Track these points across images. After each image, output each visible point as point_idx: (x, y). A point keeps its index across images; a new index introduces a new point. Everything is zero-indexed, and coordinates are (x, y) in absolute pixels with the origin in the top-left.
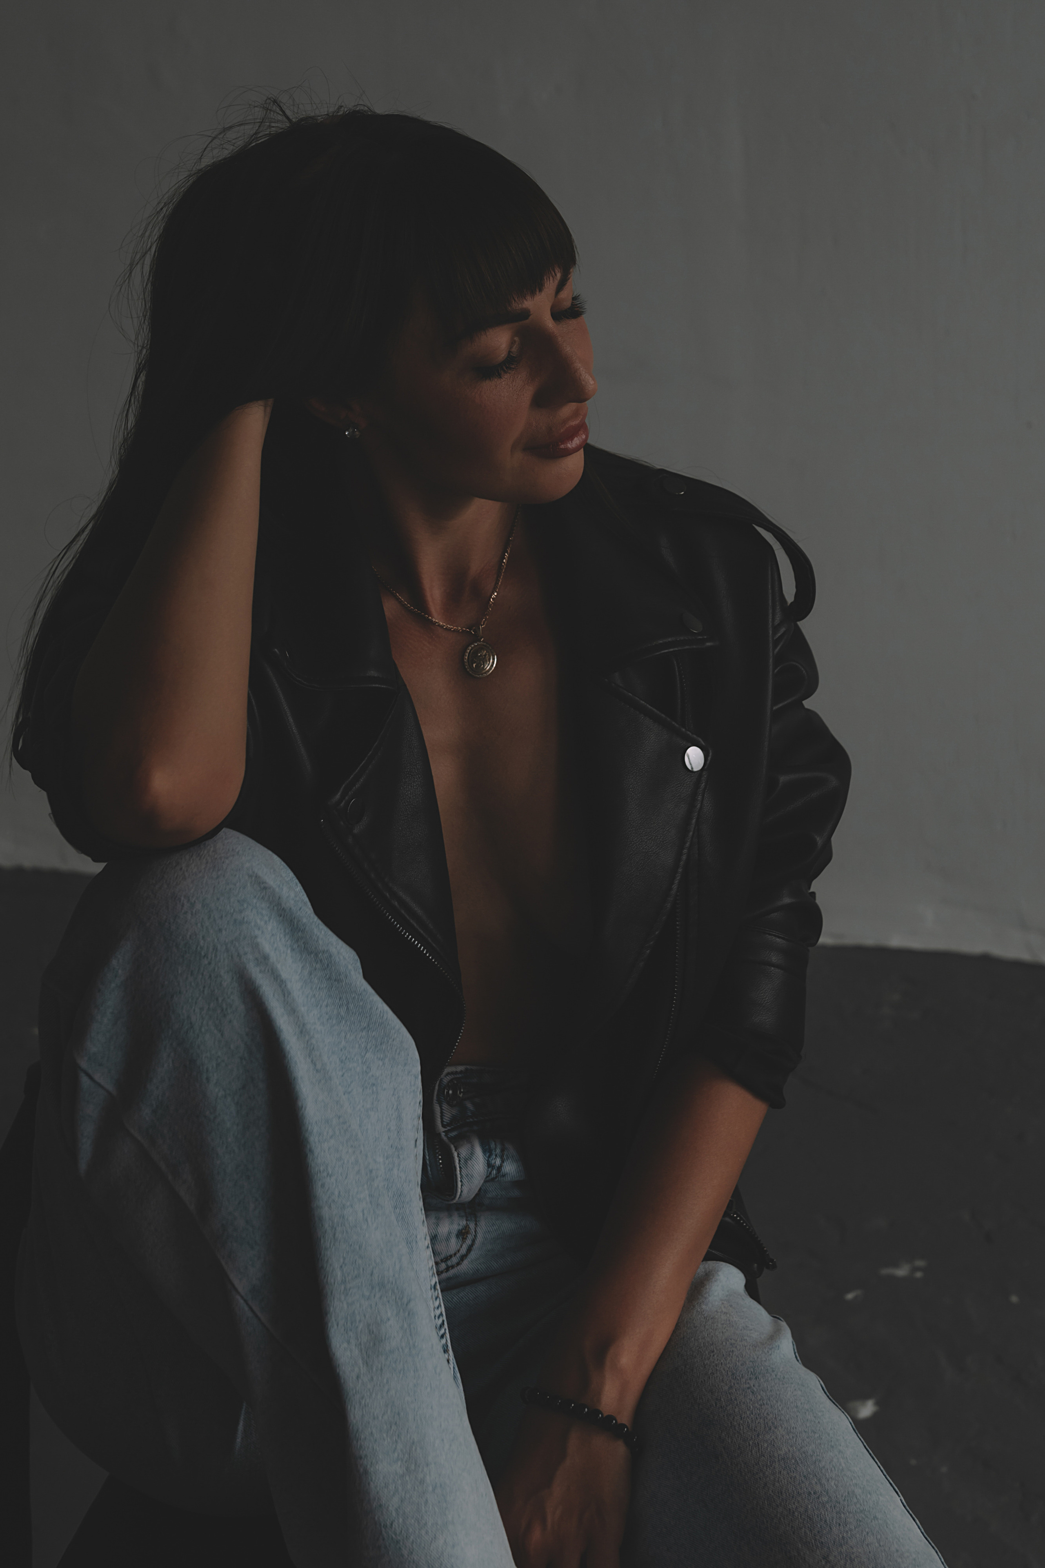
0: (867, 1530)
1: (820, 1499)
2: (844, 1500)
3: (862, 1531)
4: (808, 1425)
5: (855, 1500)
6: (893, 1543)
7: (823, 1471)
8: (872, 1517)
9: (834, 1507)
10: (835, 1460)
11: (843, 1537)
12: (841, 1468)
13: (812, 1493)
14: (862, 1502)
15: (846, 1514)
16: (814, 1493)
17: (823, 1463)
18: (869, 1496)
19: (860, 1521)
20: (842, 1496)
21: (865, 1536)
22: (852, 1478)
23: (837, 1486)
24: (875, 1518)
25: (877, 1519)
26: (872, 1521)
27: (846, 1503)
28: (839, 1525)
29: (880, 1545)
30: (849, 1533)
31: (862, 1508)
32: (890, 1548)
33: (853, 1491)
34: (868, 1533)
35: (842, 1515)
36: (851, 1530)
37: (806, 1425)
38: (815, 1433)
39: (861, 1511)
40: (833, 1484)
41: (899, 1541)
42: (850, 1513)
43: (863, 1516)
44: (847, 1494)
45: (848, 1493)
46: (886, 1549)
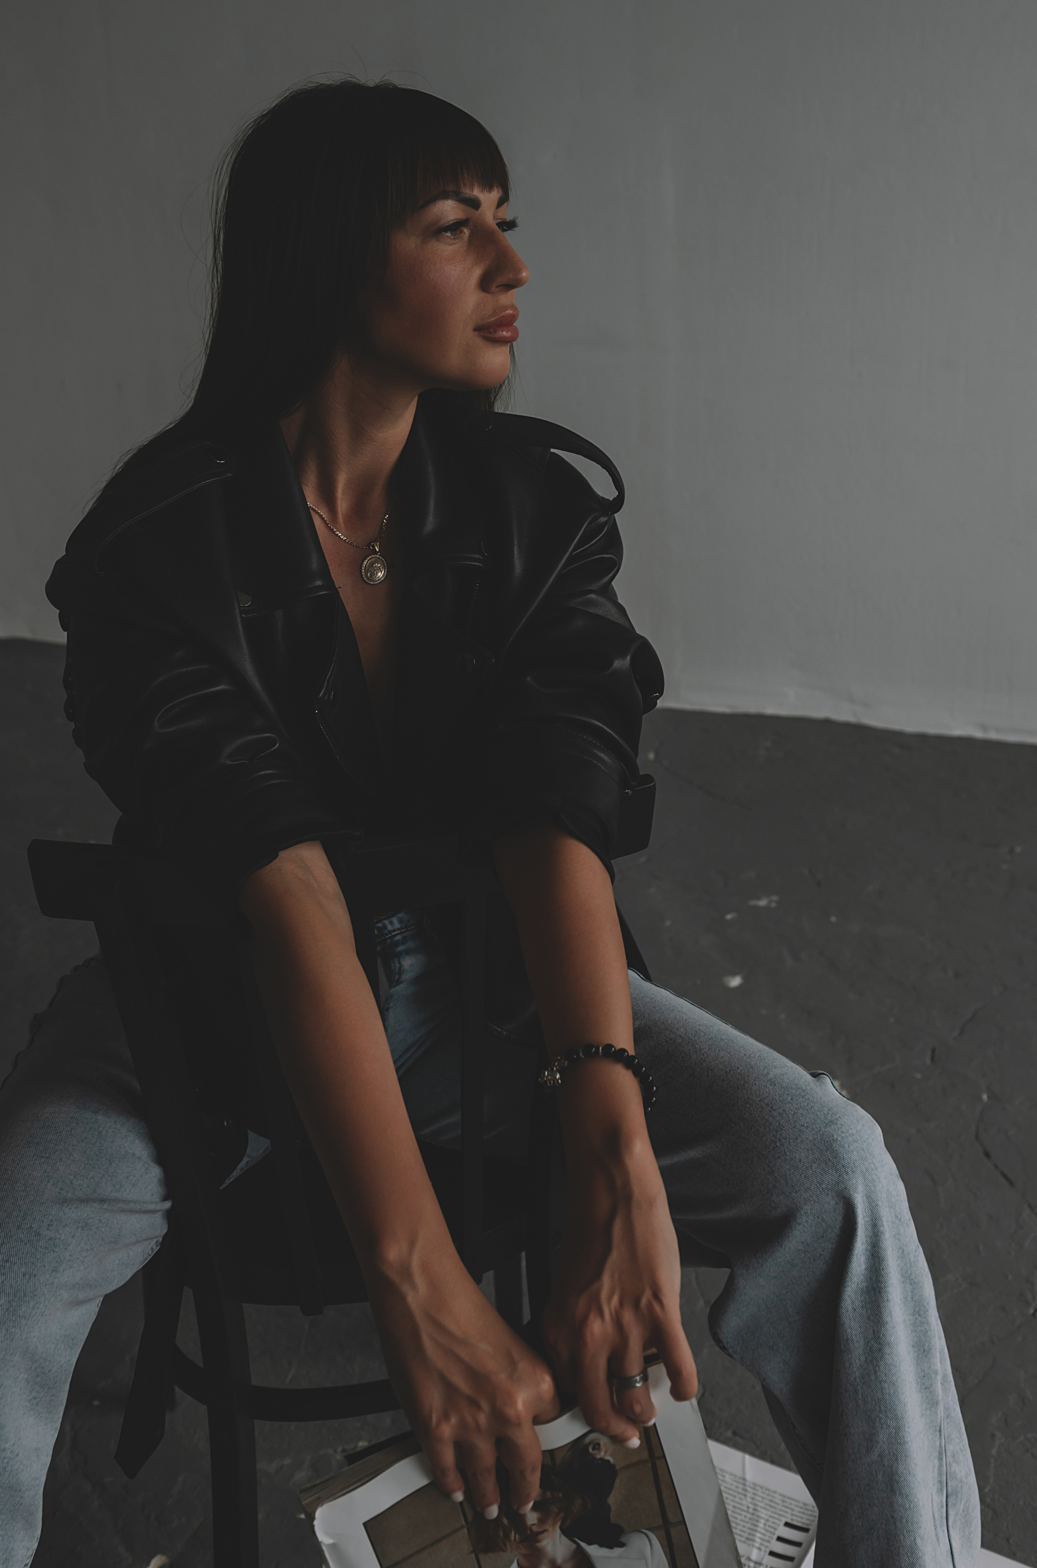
2: (695, 1036)
3: (715, 1051)
5: (703, 1034)
6: (740, 1051)
7: (672, 1025)
9: (689, 1043)
10: (678, 1017)
11: (701, 1059)
13: (669, 1040)
16: (670, 1040)
18: (712, 1028)
20: (692, 1035)
23: (686, 1030)
24: (721, 1040)
25: (724, 1040)
26: (720, 1043)
27: (696, 1038)
28: (696, 1052)
31: (709, 1037)
32: (739, 1055)
33: (699, 1029)
34: (719, 1051)
36: (706, 1052)
38: (655, 1007)
39: (710, 1039)
40: (682, 1030)
41: (744, 1048)
42: (701, 1042)
43: (712, 1041)
44: (695, 1032)
45: (696, 1031)
46: (737, 1056)
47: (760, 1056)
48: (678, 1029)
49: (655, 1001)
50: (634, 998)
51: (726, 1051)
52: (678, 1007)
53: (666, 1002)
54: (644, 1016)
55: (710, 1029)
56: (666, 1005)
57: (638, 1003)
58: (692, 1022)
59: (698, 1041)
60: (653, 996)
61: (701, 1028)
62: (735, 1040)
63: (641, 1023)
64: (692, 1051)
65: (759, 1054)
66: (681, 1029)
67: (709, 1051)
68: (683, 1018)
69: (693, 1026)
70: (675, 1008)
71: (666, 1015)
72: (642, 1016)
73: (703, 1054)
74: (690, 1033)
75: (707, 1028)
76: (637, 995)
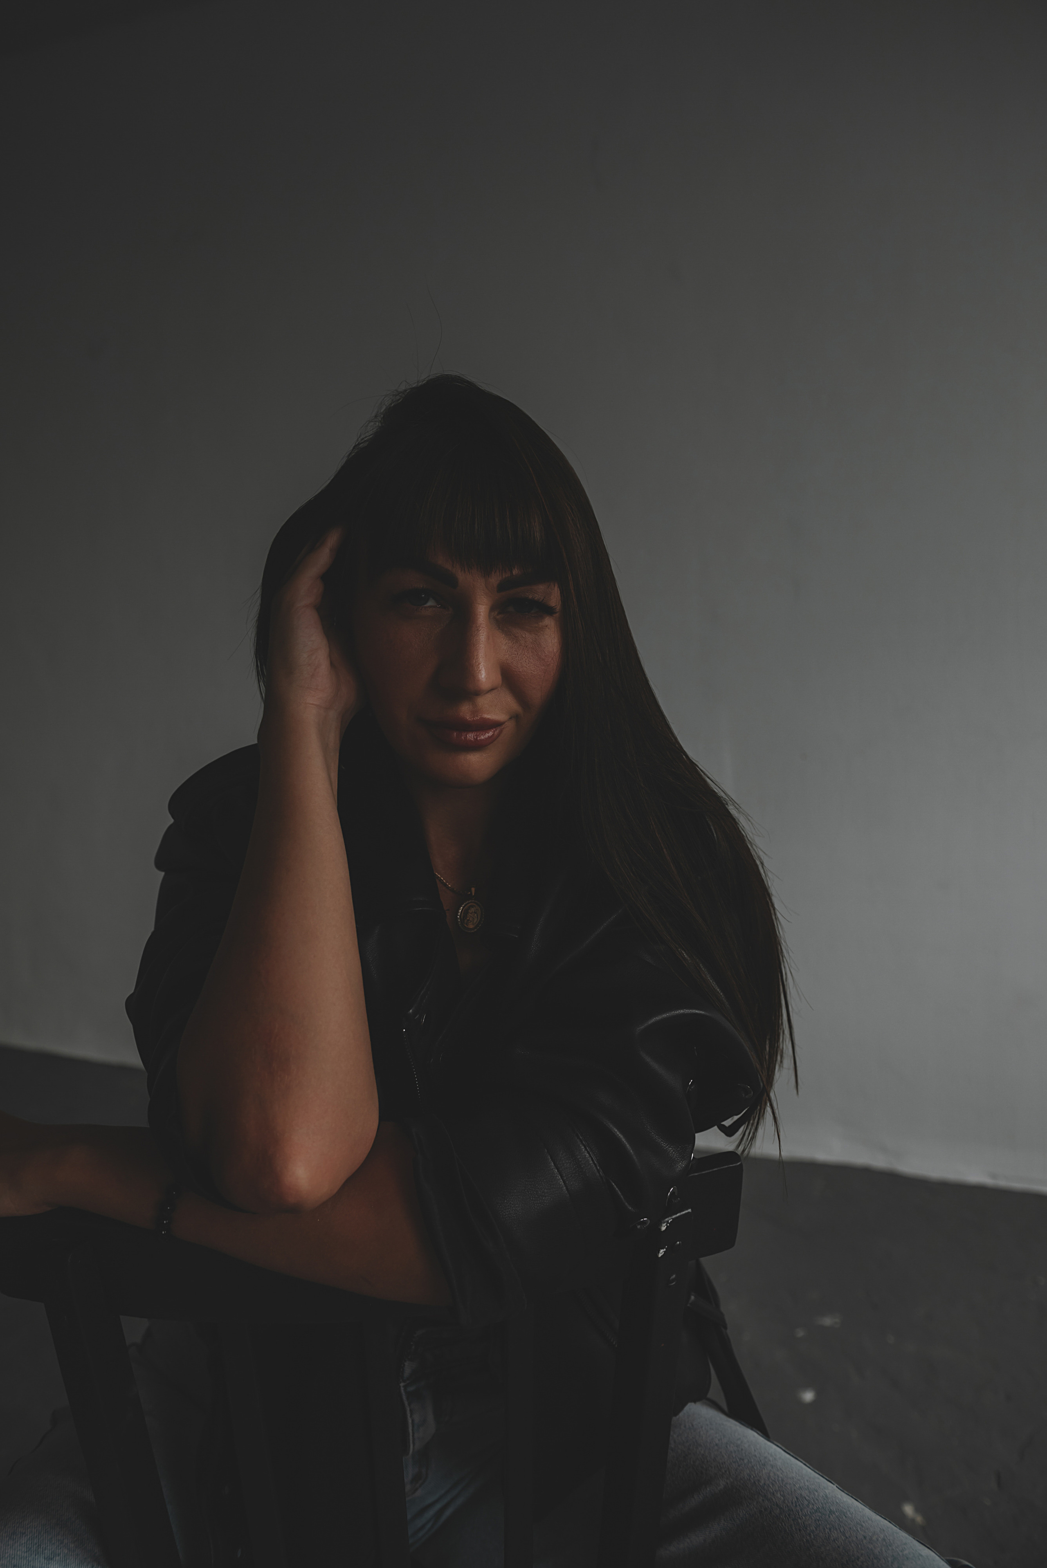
0: (828, 1526)
1: (772, 1513)
2: (796, 1506)
3: (824, 1529)
4: (734, 1456)
6: (858, 1530)
7: (766, 1487)
8: (828, 1512)
9: (789, 1515)
10: (772, 1474)
12: (780, 1479)
13: (763, 1510)
14: (813, 1502)
15: (802, 1518)
17: (763, 1482)
18: (816, 1493)
19: (818, 1520)
20: (792, 1503)
21: (828, 1533)
22: (794, 1483)
24: (831, 1512)
26: (829, 1517)
27: (798, 1508)
28: (800, 1530)
29: (847, 1537)
30: (812, 1534)
32: (857, 1537)
33: (801, 1495)
34: (830, 1530)
35: (799, 1520)
37: (733, 1456)
39: (816, 1511)
42: (805, 1516)
43: (819, 1514)
44: (796, 1500)
45: (797, 1498)
46: (854, 1539)
47: (884, 1540)
48: (774, 1494)
49: (742, 1449)
50: (717, 1445)
51: (839, 1531)
52: (771, 1459)
53: (755, 1450)
54: (729, 1472)
55: (814, 1494)
56: (755, 1456)
57: (721, 1452)
58: (790, 1484)
59: (800, 1514)
60: (739, 1442)
61: (803, 1494)
62: (848, 1513)
63: (727, 1483)
64: (794, 1529)
65: (882, 1536)
66: (777, 1493)
67: (816, 1529)
68: (778, 1477)
69: (793, 1490)
70: (767, 1460)
71: (756, 1472)
72: (728, 1473)
73: (810, 1535)
74: (790, 1501)
75: (810, 1492)
76: (719, 1440)
